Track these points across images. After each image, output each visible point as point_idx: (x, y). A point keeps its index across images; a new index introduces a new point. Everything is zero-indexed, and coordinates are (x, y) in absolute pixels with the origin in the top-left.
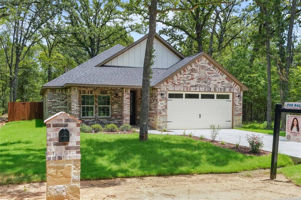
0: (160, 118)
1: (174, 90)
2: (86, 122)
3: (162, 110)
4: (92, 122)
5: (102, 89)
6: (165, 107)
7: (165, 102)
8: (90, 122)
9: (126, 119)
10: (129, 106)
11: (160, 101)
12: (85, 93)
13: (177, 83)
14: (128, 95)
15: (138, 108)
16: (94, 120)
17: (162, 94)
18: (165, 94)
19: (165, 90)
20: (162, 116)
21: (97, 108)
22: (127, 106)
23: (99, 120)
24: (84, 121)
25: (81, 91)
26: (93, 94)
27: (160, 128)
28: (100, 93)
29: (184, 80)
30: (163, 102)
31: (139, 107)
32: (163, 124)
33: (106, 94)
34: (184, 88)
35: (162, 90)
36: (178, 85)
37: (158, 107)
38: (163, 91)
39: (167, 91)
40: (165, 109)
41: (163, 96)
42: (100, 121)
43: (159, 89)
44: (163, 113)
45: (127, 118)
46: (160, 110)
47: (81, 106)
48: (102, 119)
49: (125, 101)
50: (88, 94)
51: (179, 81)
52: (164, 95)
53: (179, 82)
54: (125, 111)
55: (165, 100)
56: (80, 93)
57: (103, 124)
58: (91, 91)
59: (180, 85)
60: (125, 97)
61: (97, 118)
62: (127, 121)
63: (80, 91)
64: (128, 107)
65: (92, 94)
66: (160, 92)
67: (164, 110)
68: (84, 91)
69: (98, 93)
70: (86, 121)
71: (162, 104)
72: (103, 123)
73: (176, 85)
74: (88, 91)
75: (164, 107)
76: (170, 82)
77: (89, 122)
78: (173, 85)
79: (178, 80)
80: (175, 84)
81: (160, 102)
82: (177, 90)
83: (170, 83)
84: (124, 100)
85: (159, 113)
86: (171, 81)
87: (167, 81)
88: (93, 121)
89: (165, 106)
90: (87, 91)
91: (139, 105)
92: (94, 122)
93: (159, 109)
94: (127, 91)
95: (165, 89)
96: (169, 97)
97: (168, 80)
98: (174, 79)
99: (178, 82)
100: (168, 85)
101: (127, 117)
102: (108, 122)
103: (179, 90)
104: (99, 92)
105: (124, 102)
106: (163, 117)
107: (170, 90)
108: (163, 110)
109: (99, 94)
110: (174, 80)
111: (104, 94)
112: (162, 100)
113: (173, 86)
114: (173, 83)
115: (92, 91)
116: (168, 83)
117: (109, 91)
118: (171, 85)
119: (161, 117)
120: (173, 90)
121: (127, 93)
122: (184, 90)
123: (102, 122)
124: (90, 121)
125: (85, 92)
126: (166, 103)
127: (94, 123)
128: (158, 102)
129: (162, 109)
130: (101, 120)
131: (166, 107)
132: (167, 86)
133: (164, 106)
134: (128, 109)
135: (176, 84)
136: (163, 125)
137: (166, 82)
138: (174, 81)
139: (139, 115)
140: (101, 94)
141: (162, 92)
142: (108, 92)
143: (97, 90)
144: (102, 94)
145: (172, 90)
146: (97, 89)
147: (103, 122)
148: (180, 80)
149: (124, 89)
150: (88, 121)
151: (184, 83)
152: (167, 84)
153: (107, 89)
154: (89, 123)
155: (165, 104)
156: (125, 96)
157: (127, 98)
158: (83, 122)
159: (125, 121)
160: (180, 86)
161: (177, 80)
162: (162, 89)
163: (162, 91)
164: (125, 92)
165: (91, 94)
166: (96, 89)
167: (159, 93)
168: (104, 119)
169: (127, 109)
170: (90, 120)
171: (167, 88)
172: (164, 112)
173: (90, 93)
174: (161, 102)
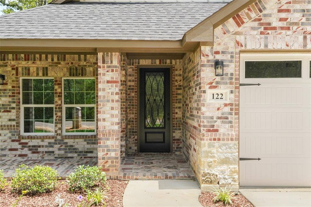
0: (210, 146)
1: (266, 46)
2: (33, 146)
3: (219, 118)
4: (46, 146)
5: (72, 63)
6: (231, 109)
7: (232, 92)
8: (43, 146)
9: (107, 146)
10: (117, 105)
11: (210, 88)
12: (29, 74)
13: (275, 23)
14: (113, 71)
15: (177, 110)
16: (52, 141)
17: (218, 64)
18: (231, 61)
19: (232, 47)
20: (219, 140)
21: (61, 111)
22: (110, 105)
23: (66, 141)
24: (27, 143)
25: (20, 70)
26: (49, 75)
27: (211, 182)
28: (68, 74)
29: (304, 11)
30: (224, 90)
31: (180, 108)
32: (224, 167)
33: (82, 75)
34: (305, 38)
35: (216, 48)
36: (282, 28)
37: (203, 109)
38: (223, 52)
39: (238, 50)
40: (231, 114)
41: (219, 71)
42: (67, 143)
43: (205, 44)
44: (221, 131)
45: (109, 143)
46: (212, 118)
47: (22, 107)
48: (72, 140)
49: (104, 90)
50: (38, 75)
51: (283, 15)
52: (228, 66)
53: (286, 19)
54: (104, 120)
55: (231, 83)
56: (17, 74)
57: (76, 152)
58: (43, 68)
59: (288, 29)
60: (101, 78)
61: (59, 137)
62: (109, 150)
63: (17, 69)
64: (112, 108)
65: (47, 75)
66: (211, 57)
67: (227, 118)
68: (26, 68)
69: (62, 74)
70: (30, 144)
71: (220, 97)
72: (76, 149)
73: (274, 28)
74: (37, 69)
75: (227, 109)
76: (250, 18)
77: (40, 147)
78: (262, 29)
79: (280, 11)
80: (269, 24)
81: (210, 92)
82: (278, 47)
83: (248, 24)
84: (100, 86)
85: (209, 131)
86: (253, 15)
87: (238, 16)
88: (49, 143)
89: (231, 105)
90: (33, 69)
91: (179, 102)
92: (52, 147)
93: (208, 114)
94: (108, 59)
95: (232, 44)
96: (248, 75)
97: (243, 13)
98: (265, 8)
99: (281, 20)
100: (239, 29)
101: (108, 139)
102: (88, 146)
103: (284, 47)
104: (65, 70)
105: (100, 93)
106: (221, 142)
107: (249, 47)
108: (224, 118)
109: (64, 76)
110: (265, 12)
111: (76, 75)
112: (217, 83)
113: (262, 33)
114: (261, 24)
115: (47, 68)
116: (239, 22)
117: (91, 69)
118: (253, 28)
119: (216, 144)
120: (262, 47)
121: (109, 67)
122: (305, 46)
123: (72, 146)
124: (41, 143)
125: (29, 70)
126: (232, 96)
127: (51, 149)
128: (204, 92)
129: (220, 115)
130: (70, 142)
131: (235, 108)
132: (236, 33)
133: (226, 105)
134: (112, 116)
135: (274, 25)
136: (223, 172)
137: (234, 18)
138: (265, 15)
139: (180, 129)
140: (70, 75)
141: (219, 57)
142: (88, 69)
143: (59, 66)
144: (73, 75)
145: (257, 47)
146: (60, 63)
147: (76, 147)
148: (288, 11)
149: (100, 55)
150: (36, 144)
151: (304, 20)
152: (239, 25)
153: (85, 63)
154: (40, 149)
155: (229, 98)
156: (104, 74)
157: (108, 82)
158: (25, 147)
159: (103, 151)
160: (289, 33)
161: (276, 11)
162: (219, 44)
163: (217, 53)
164: (104, 62)
165: (43, 75)
166: (56, 63)
167: (208, 61)
168: (77, 140)
169: (109, 116)
170: (43, 141)
171: (238, 43)
172: (227, 126)
173: (41, 74)
174: (215, 91)
